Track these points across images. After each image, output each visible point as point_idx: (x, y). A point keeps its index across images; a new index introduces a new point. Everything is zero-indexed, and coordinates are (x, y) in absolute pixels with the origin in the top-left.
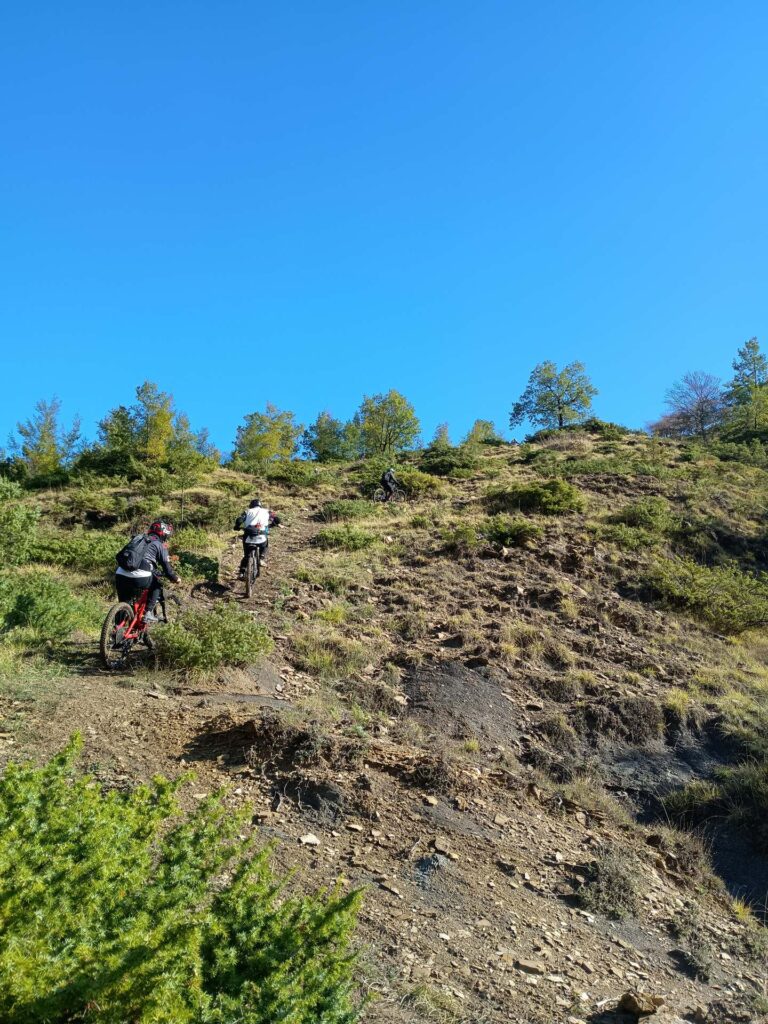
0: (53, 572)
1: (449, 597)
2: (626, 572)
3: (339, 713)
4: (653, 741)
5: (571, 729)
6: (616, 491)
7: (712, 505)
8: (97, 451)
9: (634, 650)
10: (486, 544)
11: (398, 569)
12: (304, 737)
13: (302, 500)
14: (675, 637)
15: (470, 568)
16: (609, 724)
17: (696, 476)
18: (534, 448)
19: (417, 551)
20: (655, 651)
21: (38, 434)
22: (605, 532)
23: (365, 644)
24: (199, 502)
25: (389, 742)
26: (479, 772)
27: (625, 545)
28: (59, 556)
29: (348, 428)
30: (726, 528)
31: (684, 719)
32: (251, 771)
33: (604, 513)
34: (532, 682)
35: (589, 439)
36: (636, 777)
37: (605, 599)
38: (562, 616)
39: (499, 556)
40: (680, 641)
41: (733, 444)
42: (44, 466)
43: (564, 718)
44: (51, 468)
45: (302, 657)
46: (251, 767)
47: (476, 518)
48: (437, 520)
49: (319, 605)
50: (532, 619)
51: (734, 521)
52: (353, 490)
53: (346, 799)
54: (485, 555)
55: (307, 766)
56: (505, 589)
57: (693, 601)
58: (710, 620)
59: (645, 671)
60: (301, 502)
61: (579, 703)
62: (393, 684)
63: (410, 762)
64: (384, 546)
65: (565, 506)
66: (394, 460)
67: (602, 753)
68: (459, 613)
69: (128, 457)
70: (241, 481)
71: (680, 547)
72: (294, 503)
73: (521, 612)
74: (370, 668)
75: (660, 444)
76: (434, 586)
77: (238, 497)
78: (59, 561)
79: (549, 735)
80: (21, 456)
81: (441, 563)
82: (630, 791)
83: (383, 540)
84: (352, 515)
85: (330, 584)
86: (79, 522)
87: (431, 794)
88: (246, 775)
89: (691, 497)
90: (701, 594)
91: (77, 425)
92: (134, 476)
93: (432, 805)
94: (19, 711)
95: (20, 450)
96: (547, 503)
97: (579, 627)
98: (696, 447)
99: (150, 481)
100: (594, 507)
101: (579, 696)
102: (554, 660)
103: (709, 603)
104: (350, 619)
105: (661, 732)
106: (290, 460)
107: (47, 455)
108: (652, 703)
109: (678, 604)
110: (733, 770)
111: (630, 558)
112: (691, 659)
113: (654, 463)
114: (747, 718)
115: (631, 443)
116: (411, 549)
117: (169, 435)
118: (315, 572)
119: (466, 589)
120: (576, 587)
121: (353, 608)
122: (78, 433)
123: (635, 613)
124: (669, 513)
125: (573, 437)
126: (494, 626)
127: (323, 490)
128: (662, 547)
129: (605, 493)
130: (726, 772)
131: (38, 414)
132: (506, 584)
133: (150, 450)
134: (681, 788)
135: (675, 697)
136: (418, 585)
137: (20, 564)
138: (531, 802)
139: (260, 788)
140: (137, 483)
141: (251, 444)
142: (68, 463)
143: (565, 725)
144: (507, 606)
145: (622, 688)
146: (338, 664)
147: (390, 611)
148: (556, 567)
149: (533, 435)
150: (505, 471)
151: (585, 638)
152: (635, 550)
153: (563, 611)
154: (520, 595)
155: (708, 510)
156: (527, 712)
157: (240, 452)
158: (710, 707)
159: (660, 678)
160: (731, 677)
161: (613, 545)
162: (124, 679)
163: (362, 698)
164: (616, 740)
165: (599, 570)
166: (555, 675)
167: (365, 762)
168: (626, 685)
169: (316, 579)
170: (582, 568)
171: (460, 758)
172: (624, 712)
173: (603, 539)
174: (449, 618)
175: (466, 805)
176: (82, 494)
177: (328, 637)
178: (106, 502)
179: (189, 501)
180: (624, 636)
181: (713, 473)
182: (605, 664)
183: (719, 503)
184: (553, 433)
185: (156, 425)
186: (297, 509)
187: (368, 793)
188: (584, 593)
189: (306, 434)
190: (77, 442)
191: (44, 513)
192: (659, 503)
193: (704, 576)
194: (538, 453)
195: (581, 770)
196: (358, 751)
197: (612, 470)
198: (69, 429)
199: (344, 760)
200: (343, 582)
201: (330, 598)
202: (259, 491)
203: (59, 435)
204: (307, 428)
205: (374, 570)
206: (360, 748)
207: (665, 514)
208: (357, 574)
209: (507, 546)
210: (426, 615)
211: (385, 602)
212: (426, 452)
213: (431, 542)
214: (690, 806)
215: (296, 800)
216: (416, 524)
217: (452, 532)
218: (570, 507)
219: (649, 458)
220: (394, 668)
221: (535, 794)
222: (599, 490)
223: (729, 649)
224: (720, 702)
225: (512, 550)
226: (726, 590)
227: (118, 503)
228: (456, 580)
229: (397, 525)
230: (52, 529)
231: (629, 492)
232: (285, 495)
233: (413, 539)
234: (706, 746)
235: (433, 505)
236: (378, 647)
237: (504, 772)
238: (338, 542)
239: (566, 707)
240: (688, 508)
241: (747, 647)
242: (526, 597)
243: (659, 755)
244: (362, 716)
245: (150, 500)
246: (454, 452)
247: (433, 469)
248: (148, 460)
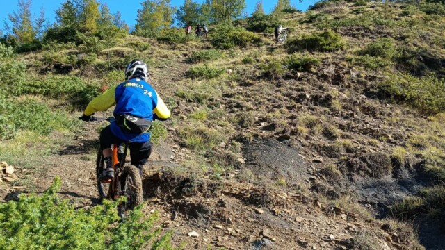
0: (38, 99)
1: (267, 102)
2: (369, 83)
3: (206, 168)
4: (386, 176)
5: (339, 172)
6: (363, 36)
7: (421, 41)
8: (56, 28)
9: (374, 126)
10: (287, 71)
11: (236, 88)
12: (187, 180)
13: (178, 51)
14: (398, 118)
15: (278, 85)
16: (360, 168)
17: (411, 23)
18: (314, 13)
19: (247, 77)
20: (386, 127)
21: (21, 20)
22: (357, 60)
23: (219, 131)
24: (119, 56)
25: (234, 181)
26: (286, 195)
27: (369, 67)
28: (40, 89)
29: (203, 7)
30: (429, 54)
31: (403, 163)
32: (158, 200)
33: (357, 49)
34: (316, 148)
35: (347, 5)
36: (375, 196)
37: (358, 99)
38: (332, 110)
39: (295, 78)
40: (401, 120)
41: (434, 4)
42: (27, 39)
43: (335, 166)
44: (30, 40)
45: (184, 140)
46: (158, 198)
47: (280, 56)
48: (258, 58)
49: (192, 110)
50: (315, 112)
51: (433, 50)
52: (208, 44)
53: (212, 213)
54: (287, 77)
55: (190, 196)
56: (299, 96)
57: (409, 97)
58: (419, 108)
59: (381, 138)
60: (178, 52)
61: (343, 158)
62: (236, 152)
63: (247, 191)
64: (228, 75)
65: (333, 46)
66: (231, 24)
67: (356, 184)
68: (272, 111)
69: (75, 31)
70: (142, 42)
71: (401, 67)
72: (174, 53)
73: (309, 108)
74: (223, 144)
75: (390, 6)
76: (257, 97)
77: (141, 51)
78: (40, 93)
79: (326, 176)
80: (12, 34)
81: (261, 83)
82: (372, 204)
83: (227, 72)
84: (208, 59)
85: (197, 98)
86: (50, 70)
87: (260, 207)
88: (156, 202)
89: (408, 36)
90: (414, 93)
91: (43, 13)
92: (79, 42)
93: (260, 213)
94: (27, 174)
95: (11, 30)
96: (323, 45)
97: (342, 115)
98: (412, 6)
99: (89, 45)
100: (350, 46)
101: (343, 154)
102: (328, 134)
103: (418, 98)
104: (210, 117)
105: (390, 172)
106: (170, 28)
107: (28, 32)
108: (385, 156)
109: (400, 99)
110: (430, 189)
111: (372, 74)
112: (408, 130)
113: (386, 18)
114: (439, 161)
115: (372, 7)
116: (244, 76)
117: (97, 16)
118: (188, 92)
119: (276, 97)
120: (340, 93)
121: (211, 111)
122: (44, 18)
123: (374, 106)
124: (395, 46)
125: (337, 5)
126: (293, 117)
127: (190, 45)
128: (390, 66)
129: (357, 37)
130: (427, 191)
131: (19, 8)
132: (299, 93)
133: (87, 26)
134: (401, 200)
135: (398, 151)
136: (248, 96)
137: (18, 95)
138: (316, 209)
139: (164, 209)
140: (81, 46)
141: (147, 19)
142: (40, 36)
143: (335, 170)
144: (300, 105)
145: (367, 148)
146: (205, 142)
147: (233, 112)
148: (328, 82)
149: (313, 5)
150: (297, 28)
151: (345, 122)
152: (375, 69)
153: (333, 106)
154: (308, 99)
155: (418, 44)
156: (313, 164)
157: (140, 25)
158: (418, 156)
159: (389, 141)
160: (430, 138)
161: (362, 67)
162: (84, 155)
163: (219, 160)
164: (364, 177)
165: (353, 82)
166: (329, 143)
167: (222, 192)
168: (370, 147)
169: (189, 96)
170: (344, 81)
171: (275, 188)
172: (369, 161)
173: (356, 64)
174: (267, 114)
175: (280, 213)
176: (50, 54)
177: (198, 128)
178: (65, 58)
179: (112, 54)
180: (369, 119)
181: (421, 21)
182: (358, 135)
183: (425, 39)
184: (325, 3)
185: (89, 11)
186: (175, 57)
187: (224, 209)
188: (345, 96)
189: (178, 12)
190: (43, 24)
191: (29, 66)
192: (389, 41)
193: (415, 82)
194: (316, 16)
195: (345, 194)
196: (218, 187)
197: (361, 24)
198: (38, 16)
199: (210, 192)
200: (205, 97)
201: (198, 106)
202: (153, 47)
203: (33, 20)
204: (178, 8)
205: (222, 89)
206: (219, 185)
207: (393, 47)
208: (213, 92)
209: (300, 71)
210: (253, 113)
211: (230, 107)
212: (250, 19)
213: (255, 71)
214: (406, 210)
215: (184, 214)
216: (245, 62)
217: (267, 65)
218: (336, 47)
219: (383, 15)
220: (236, 143)
221: (318, 205)
222: (353, 36)
223: (429, 123)
224: (423, 153)
225: (303, 74)
226: (429, 90)
227: (71, 58)
228: (270, 92)
229: (234, 63)
230: (35, 75)
231: (371, 36)
232: (168, 49)
233: (244, 70)
234: (415, 177)
235: (255, 50)
236: (227, 132)
237: (300, 194)
238: (201, 74)
239: (336, 160)
240: (406, 43)
241: (440, 122)
242: (311, 100)
243: (388, 183)
244: (220, 170)
245: (90, 55)
246: (267, 18)
247: (255, 29)
248: (87, 32)
